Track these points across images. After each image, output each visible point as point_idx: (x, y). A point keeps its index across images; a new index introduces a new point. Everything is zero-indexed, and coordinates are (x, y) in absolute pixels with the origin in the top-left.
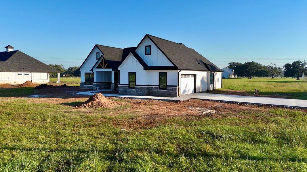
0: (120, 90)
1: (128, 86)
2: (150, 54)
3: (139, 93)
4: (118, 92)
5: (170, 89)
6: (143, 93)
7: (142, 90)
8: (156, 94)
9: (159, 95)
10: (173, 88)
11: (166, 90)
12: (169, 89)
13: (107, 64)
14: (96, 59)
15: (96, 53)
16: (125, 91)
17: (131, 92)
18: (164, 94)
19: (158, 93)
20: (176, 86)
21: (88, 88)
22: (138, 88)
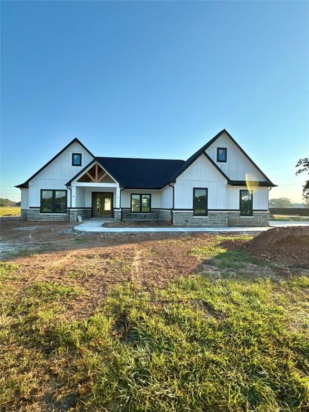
0: (175, 220)
1: (192, 211)
2: (225, 161)
3: (214, 223)
4: (172, 224)
5: (259, 215)
8: (237, 223)
9: (241, 225)
10: (263, 213)
11: (253, 217)
12: (256, 215)
13: (104, 175)
14: (73, 165)
15: (73, 154)
16: (187, 221)
17: (198, 223)
18: (249, 222)
19: (239, 222)
20: (266, 210)
21: (52, 220)
22: (213, 215)
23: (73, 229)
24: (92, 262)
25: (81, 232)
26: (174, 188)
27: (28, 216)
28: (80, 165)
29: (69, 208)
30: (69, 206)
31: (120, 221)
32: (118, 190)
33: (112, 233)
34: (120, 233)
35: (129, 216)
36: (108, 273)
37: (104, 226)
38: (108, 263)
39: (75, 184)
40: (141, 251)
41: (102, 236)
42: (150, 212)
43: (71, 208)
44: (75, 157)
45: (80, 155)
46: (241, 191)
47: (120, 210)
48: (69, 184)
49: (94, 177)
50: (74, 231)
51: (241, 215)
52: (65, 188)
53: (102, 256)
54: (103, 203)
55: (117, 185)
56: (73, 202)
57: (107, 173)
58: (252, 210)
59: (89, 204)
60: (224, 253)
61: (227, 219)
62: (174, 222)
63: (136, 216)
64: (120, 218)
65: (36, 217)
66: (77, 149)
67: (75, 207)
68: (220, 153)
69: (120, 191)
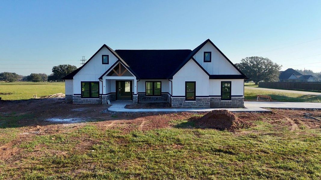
0: (173, 103)
1: (185, 98)
2: (210, 61)
3: (200, 105)
4: (171, 106)
5: (236, 100)
6: (207, 106)
7: (206, 102)
8: (219, 105)
9: (222, 106)
10: (239, 98)
11: (231, 101)
12: (234, 100)
13: (125, 71)
14: (103, 63)
15: (103, 56)
16: (181, 104)
17: (189, 105)
18: (229, 105)
19: (220, 105)
20: (242, 96)
21: (89, 103)
22: (199, 100)
23: (107, 110)
24: (124, 125)
25: (113, 112)
27: (73, 98)
28: (108, 63)
30: (101, 93)
31: (137, 103)
32: (135, 81)
33: (131, 112)
34: (136, 113)
35: (145, 99)
36: (130, 128)
37: (126, 107)
38: (130, 125)
39: (105, 78)
40: (146, 121)
41: (126, 114)
42: (161, 95)
43: (102, 94)
44: (104, 57)
45: (108, 56)
46: (222, 82)
47: (137, 96)
48: (101, 78)
49: (118, 72)
50: (109, 111)
51: (222, 99)
52: (98, 80)
53: (127, 123)
54: (123, 87)
55: (134, 78)
56: (104, 90)
57: (127, 69)
58: (231, 96)
59: (114, 90)
60: (186, 123)
61: (209, 103)
63: (150, 98)
64: (137, 101)
65: (79, 101)
66: (105, 52)
67: (105, 94)
68: (206, 56)
69: (137, 82)
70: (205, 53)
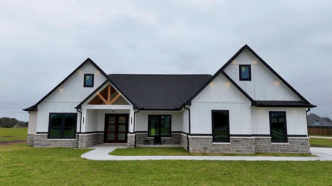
1: (212, 137)
2: (249, 79)
3: (238, 151)
4: (188, 151)
11: (288, 144)
13: (117, 97)
14: (85, 86)
16: (206, 148)
17: (219, 150)
18: (285, 150)
19: (271, 150)
20: (305, 136)
21: (59, 146)
22: (236, 141)
26: (189, 110)
27: (35, 138)
28: (92, 86)
29: (78, 133)
30: (78, 131)
31: (133, 147)
32: (132, 112)
39: (86, 107)
42: (170, 136)
43: (80, 133)
44: (88, 77)
45: (93, 75)
46: (270, 112)
47: (134, 134)
48: (79, 107)
49: (106, 98)
51: (273, 141)
52: (75, 111)
55: (129, 107)
57: (120, 93)
58: (287, 136)
59: (101, 128)
61: (254, 147)
62: (191, 149)
64: (133, 144)
65: (43, 143)
66: (90, 70)
67: (85, 132)
68: (243, 71)
69: (135, 113)
70: (241, 66)
